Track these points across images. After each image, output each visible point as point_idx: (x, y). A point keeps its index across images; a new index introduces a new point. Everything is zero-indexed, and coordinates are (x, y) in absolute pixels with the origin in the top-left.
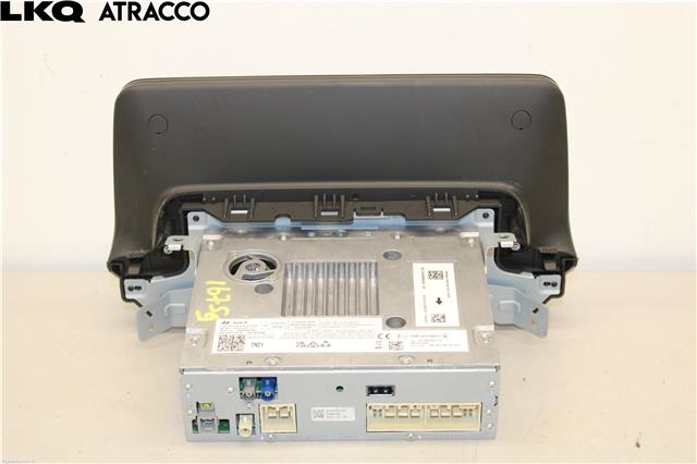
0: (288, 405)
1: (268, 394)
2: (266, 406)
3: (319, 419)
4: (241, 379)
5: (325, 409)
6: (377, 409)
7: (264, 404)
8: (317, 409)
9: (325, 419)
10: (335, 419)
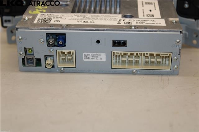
0: (72, 51)
1: (61, 43)
2: (60, 51)
3: (87, 60)
4: (47, 34)
5: (90, 54)
6: (118, 54)
7: (59, 50)
8: (86, 53)
9: (90, 60)
10: (95, 60)
